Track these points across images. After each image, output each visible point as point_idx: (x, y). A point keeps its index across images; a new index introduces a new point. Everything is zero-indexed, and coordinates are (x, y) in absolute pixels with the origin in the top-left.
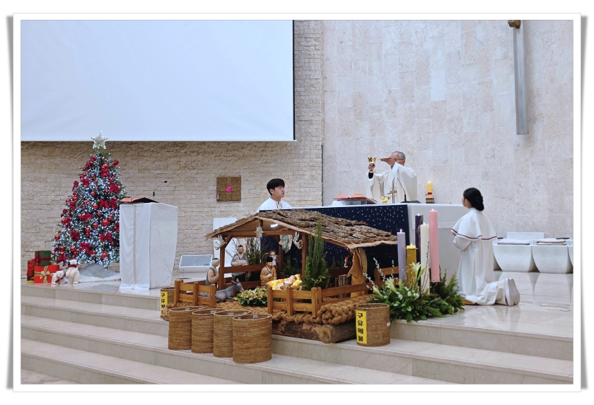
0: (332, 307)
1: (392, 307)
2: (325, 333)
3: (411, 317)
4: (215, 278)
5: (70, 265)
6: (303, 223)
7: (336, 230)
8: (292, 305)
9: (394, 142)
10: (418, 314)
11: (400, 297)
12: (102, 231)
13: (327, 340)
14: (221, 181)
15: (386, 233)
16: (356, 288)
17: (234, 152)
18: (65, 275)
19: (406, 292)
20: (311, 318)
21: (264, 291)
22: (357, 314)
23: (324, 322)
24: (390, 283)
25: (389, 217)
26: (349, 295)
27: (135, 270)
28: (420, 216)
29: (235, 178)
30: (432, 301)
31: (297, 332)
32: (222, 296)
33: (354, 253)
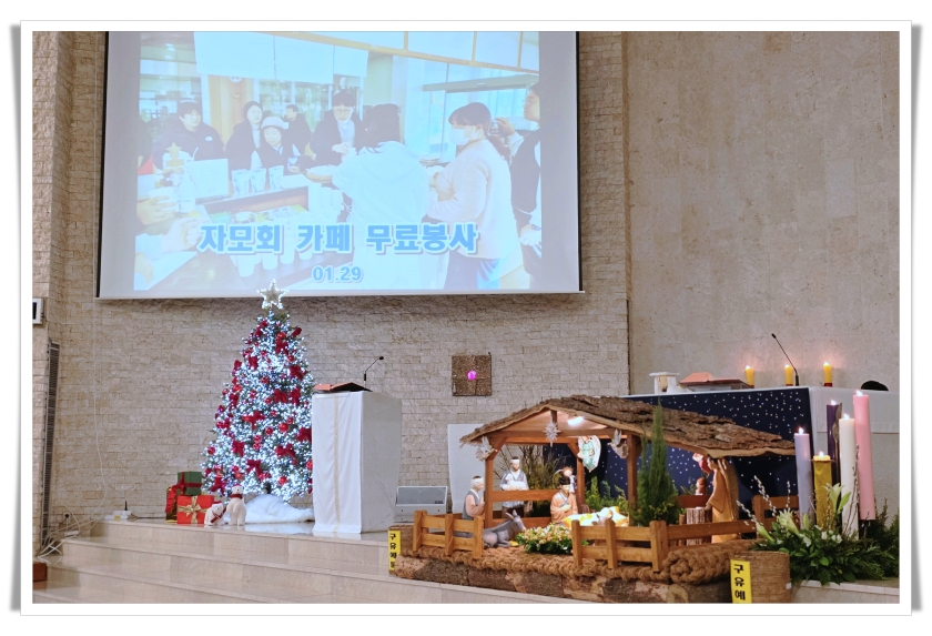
0: (687, 555)
1: (793, 559)
2: (677, 597)
3: (829, 575)
4: (477, 510)
6: (628, 416)
7: (685, 428)
8: (615, 550)
9: (759, 293)
10: (840, 572)
11: (808, 542)
12: (279, 441)
14: (459, 363)
15: (773, 437)
16: (722, 528)
17: (478, 314)
18: (225, 510)
19: (818, 534)
20: (650, 573)
22: (733, 567)
23: (675, 578)
24: (785, 519)
25: (774, 411)
27: (337, 501)
28: (837, 407)
29: (481, 357)
30: (864, 551)
31: (626, 596)
32: (492, 538)
33: (715, 471)
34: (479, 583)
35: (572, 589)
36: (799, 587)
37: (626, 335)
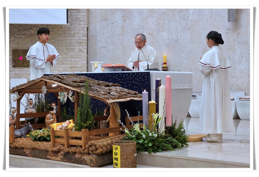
0: (96, 143)
1: (138, 143)
2: (91, 160)
3: (151, 150)
4: (14, 121)
6: (75, 84)
7: (99, 89)
8: (68, 141)
10: (156, 148)
11: (144, 136)
13: (92, 165)
14: (15, 52)
15: (134, 92)
16: (113, 130)
17: (24, 32)
19: (148, 133)
20: (81, 150)
21: (48, 131)
22: (114, 148)
23: (91, 152)
24: (137, 127)
25: (136, 81)
26: (108, 135)
28: (159, 80)
29: (25, 50)
30: (166, 139)
31: (72, 159)
32: (18, 133)
33: (111, 106)
35: (50, 156)
36: (140, 155)
37: (86, 42)
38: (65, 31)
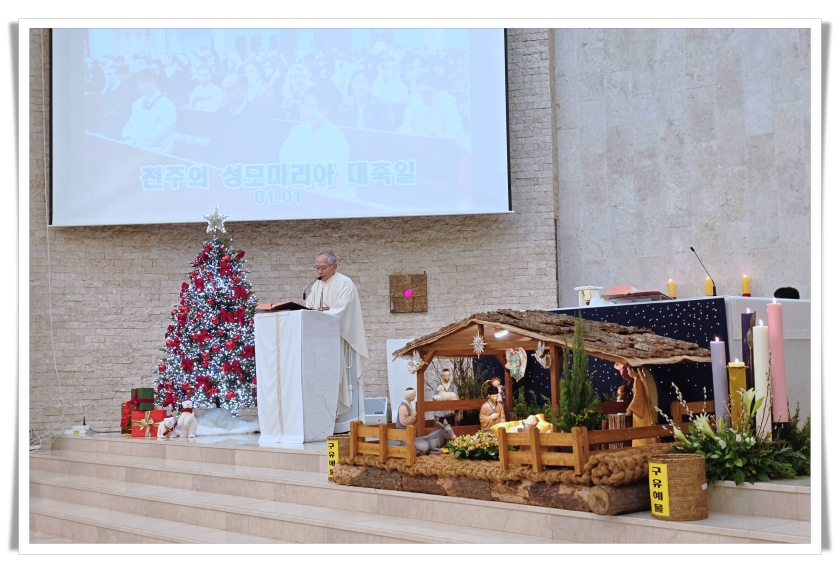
0: (607, 458)
1: (708, 460)
2: (598, 499)
3: (743, 476)
4: (410, 419)
5: (182, 409)
6: (551, 328)
7: (605, 338)
8: (539, 455)
9: (681, 209)
10: (754, 472)
11: (722, 444)
12: (225, 359)
13: (602, 509)
14: (395, 281)
15: (689, 344)
16: (642, 433)
17: (414, 235)
18: (176, 424)
19: (732, 436)
20: (572, 476)
21: (489, 436)
22: (651, 469)
23: (595, 481)
24: (702, 423)
25: (691, 320)
26: (628, 444)
27: (280, 413)
28: (751, 315)
29: (417, 276)
30: (777, 452)
31: (550, 498)
32: (423, 445)
33: (635, 378)
34: (412, 488)
35: (499, 492)
36: (715, 487)
37: (554, 252)
38: (505, 229)
